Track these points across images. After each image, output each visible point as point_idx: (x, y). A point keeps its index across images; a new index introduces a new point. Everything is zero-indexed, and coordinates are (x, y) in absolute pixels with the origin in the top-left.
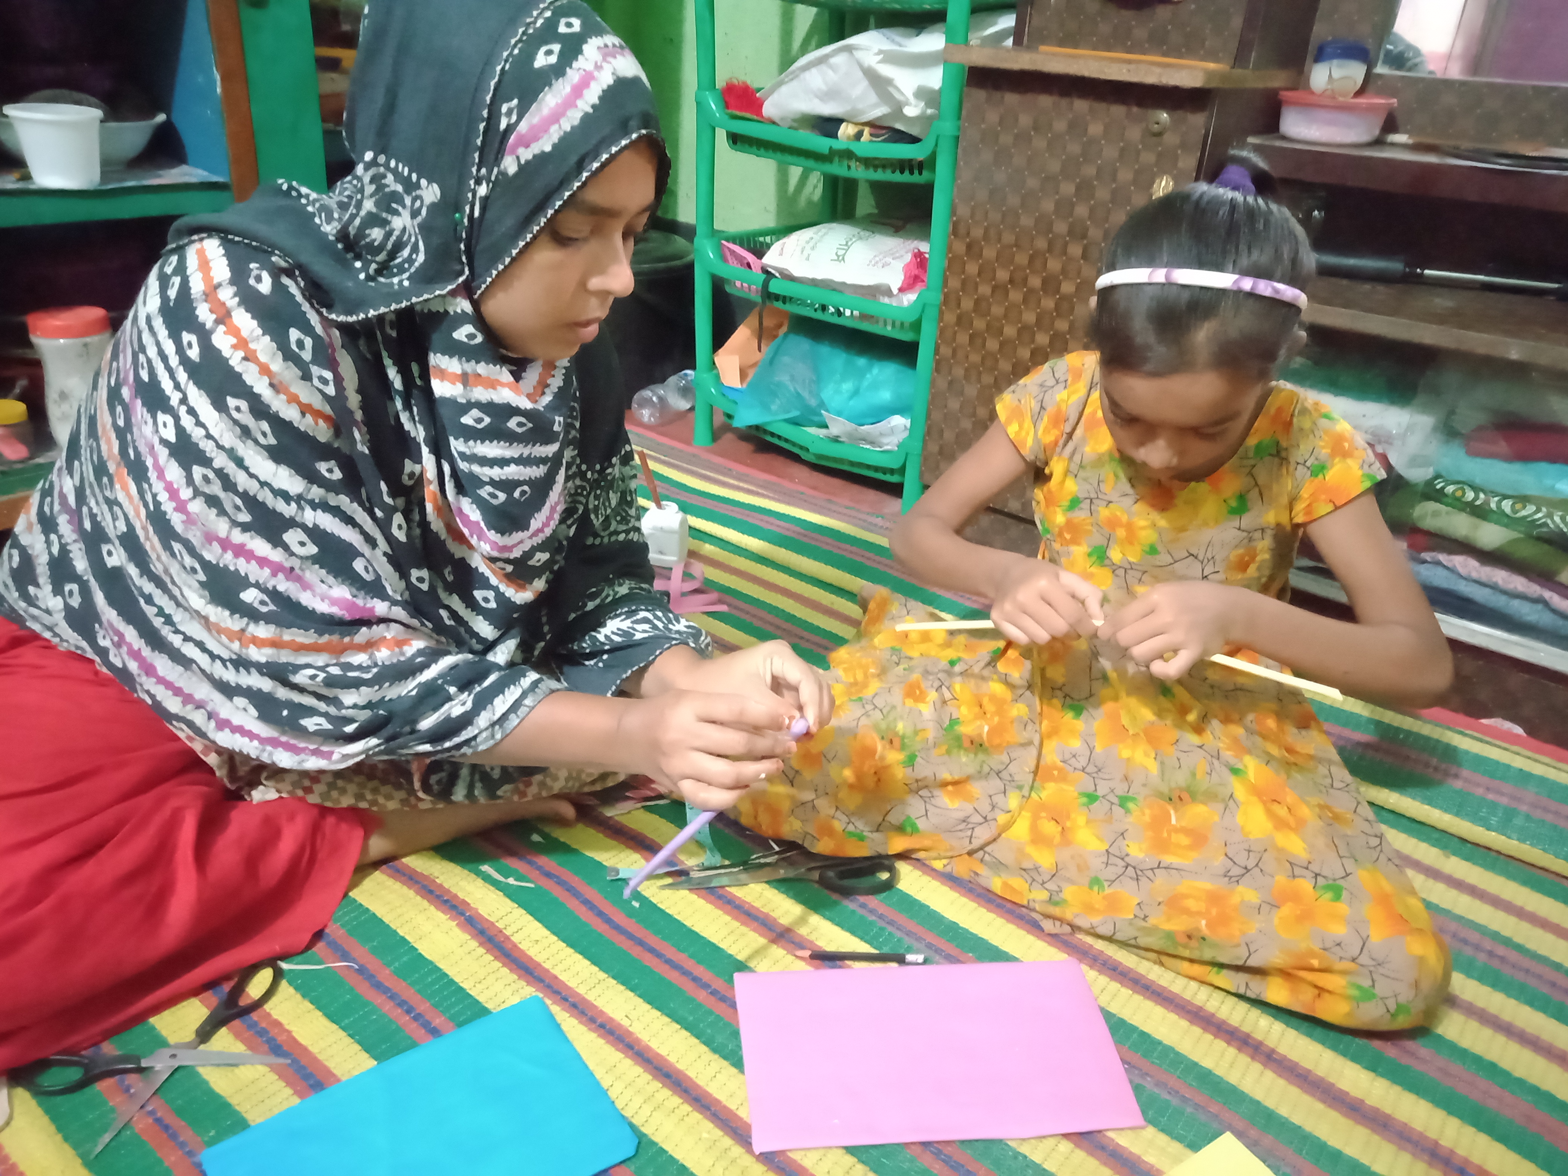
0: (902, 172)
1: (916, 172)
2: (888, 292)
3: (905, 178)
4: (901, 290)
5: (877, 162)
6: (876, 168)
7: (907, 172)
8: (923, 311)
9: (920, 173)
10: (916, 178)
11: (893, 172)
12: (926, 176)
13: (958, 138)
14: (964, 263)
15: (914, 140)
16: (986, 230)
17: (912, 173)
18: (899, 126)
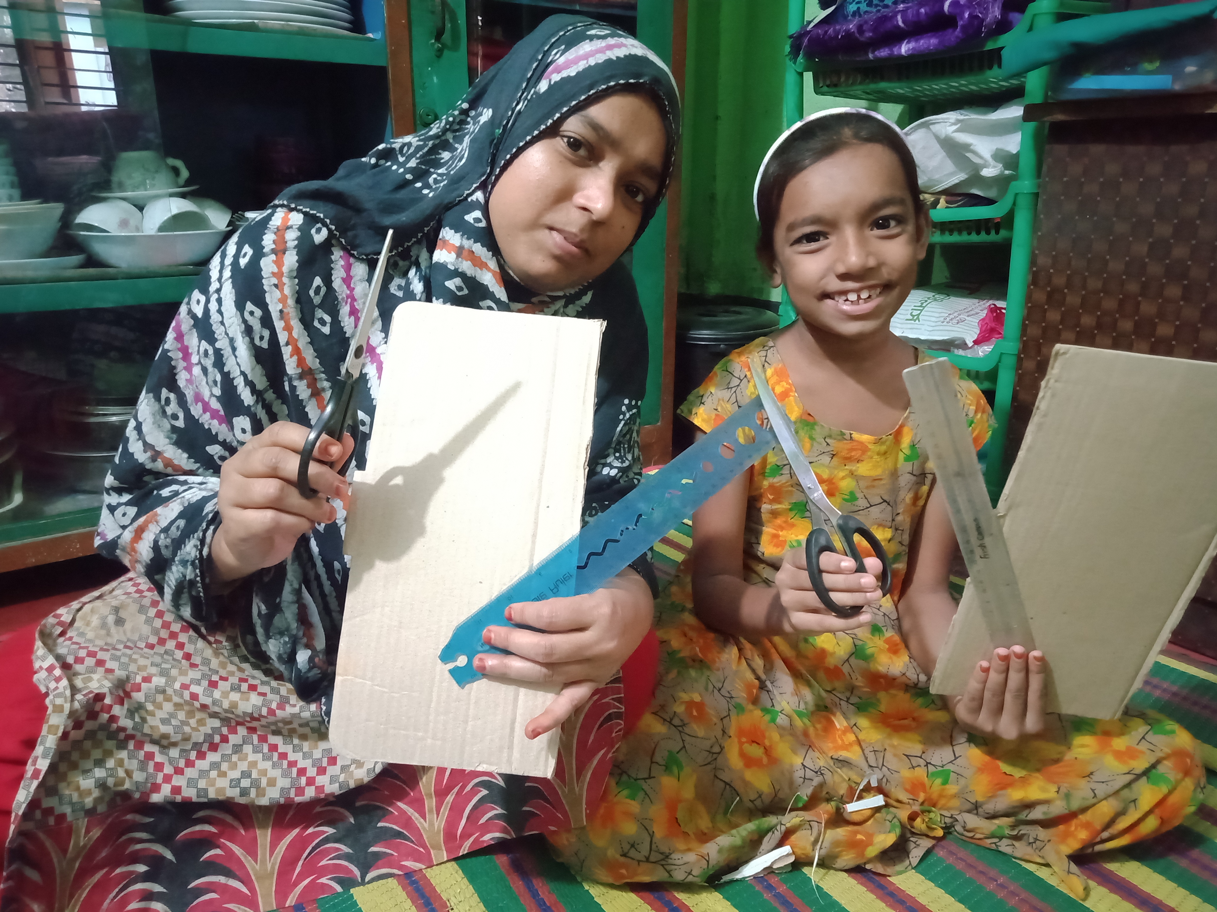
0: (978, 233)
1: (993, 232)
2: (963, 345)
3: (983, 237)
4: (976, 342)
5: (952, 226)
6: (951, 232)
7: (983, 233)
8: (999, 361)
9: (997, 233)
10: (993, 237)
11: (969, 234)
12: (1003, 233)
13: (1037, 195)
14: (1045, 311)
15: (990, 202)
16: (1069, 277)
17: (988, 233)
18: (975, 191)
